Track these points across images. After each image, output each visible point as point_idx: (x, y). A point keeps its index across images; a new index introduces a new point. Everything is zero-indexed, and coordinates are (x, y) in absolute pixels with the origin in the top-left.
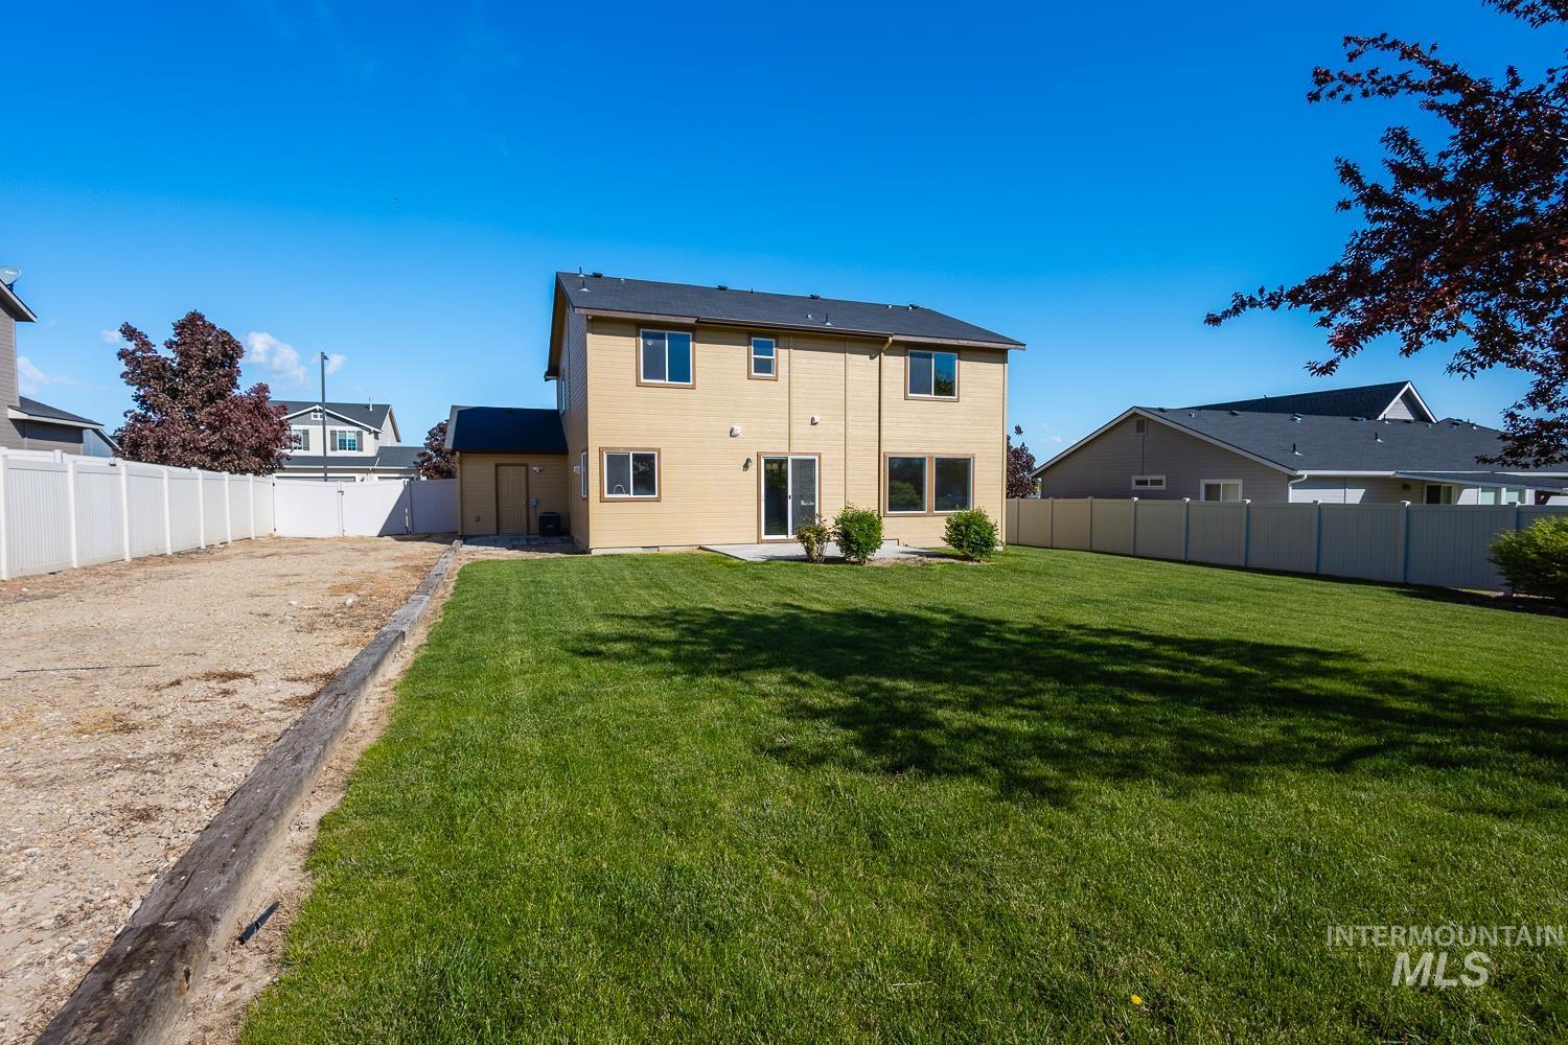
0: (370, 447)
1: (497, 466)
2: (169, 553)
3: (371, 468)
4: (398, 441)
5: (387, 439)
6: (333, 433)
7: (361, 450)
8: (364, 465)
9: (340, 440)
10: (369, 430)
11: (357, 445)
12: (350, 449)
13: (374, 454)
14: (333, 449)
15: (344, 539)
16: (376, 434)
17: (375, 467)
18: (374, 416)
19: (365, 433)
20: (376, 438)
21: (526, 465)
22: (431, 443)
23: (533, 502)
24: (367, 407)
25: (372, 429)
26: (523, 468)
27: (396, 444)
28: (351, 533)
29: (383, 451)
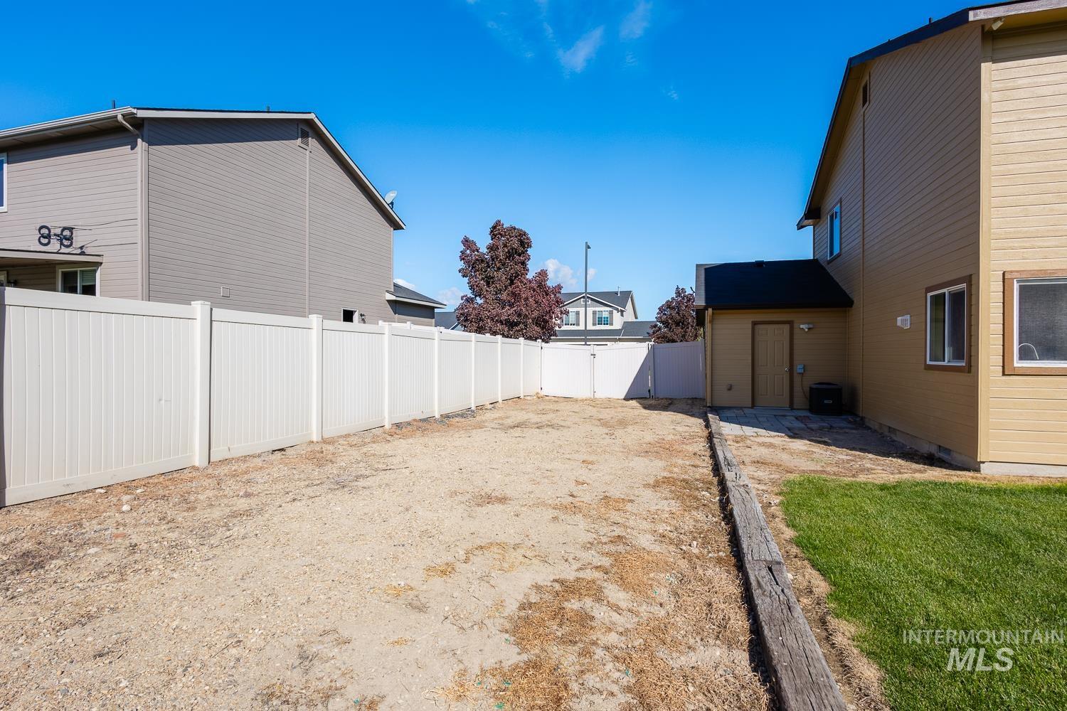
0: (618, 323)
1: (755, 324)
2: (437, 416)
3: (618, 337)
4: (636, 318)
5: (629, 317)
6: (594, 313)
7: (612, 324)
8: (613, 336)
9: (599, 318)
10: (617, 309)
11: (608, 321)
12: (604, 324)
13: (620, 328)
14: (594, 324)
15: (594, 400)
16: (622, 311)
17: (621, 337)
18: (620, 299)
19: (615, 312)
20: (622, 315)
21: (791, 323)
22: (661, 317)
23: (799, 368)
24: (616, 293)
25: (620, 308)
26: (787, 327)
27: (635, 320)
28: (601, 394)
29: (626, 324)
